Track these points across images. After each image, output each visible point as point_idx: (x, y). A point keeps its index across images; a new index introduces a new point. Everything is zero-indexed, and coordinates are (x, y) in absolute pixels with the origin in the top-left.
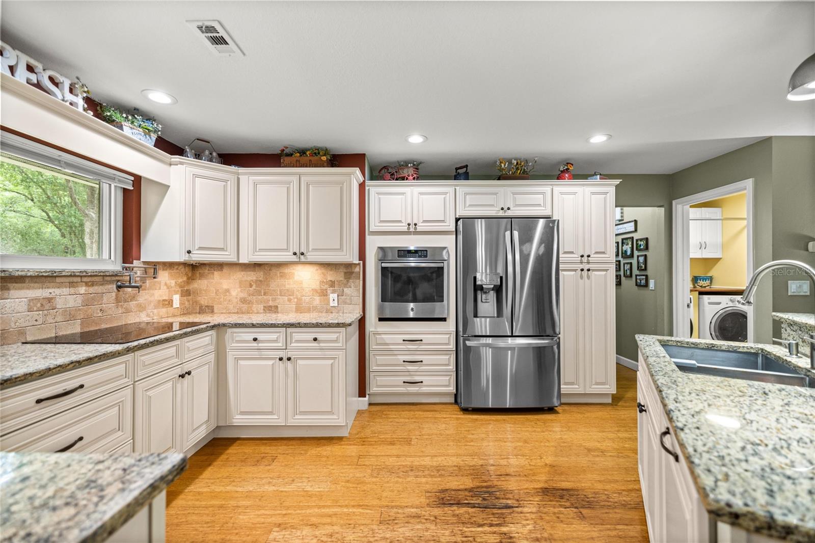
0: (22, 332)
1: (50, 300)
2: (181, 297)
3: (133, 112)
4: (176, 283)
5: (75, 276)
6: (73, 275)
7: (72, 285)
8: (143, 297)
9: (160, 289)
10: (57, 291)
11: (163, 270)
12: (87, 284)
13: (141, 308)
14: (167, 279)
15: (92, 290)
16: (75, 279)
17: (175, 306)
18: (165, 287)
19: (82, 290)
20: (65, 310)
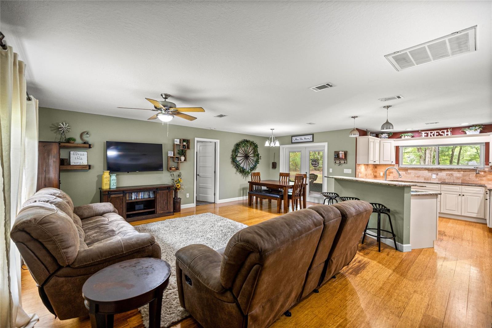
1: (452, 174)
3: (469, 127)
5: (458, 169)
6: (457, 169)
7: (459, 171)
10: (454, 172)
12: (463, 171)
15: (465, 173)
16: (460, 170)
19: (462, 173)
20: (456, 177)
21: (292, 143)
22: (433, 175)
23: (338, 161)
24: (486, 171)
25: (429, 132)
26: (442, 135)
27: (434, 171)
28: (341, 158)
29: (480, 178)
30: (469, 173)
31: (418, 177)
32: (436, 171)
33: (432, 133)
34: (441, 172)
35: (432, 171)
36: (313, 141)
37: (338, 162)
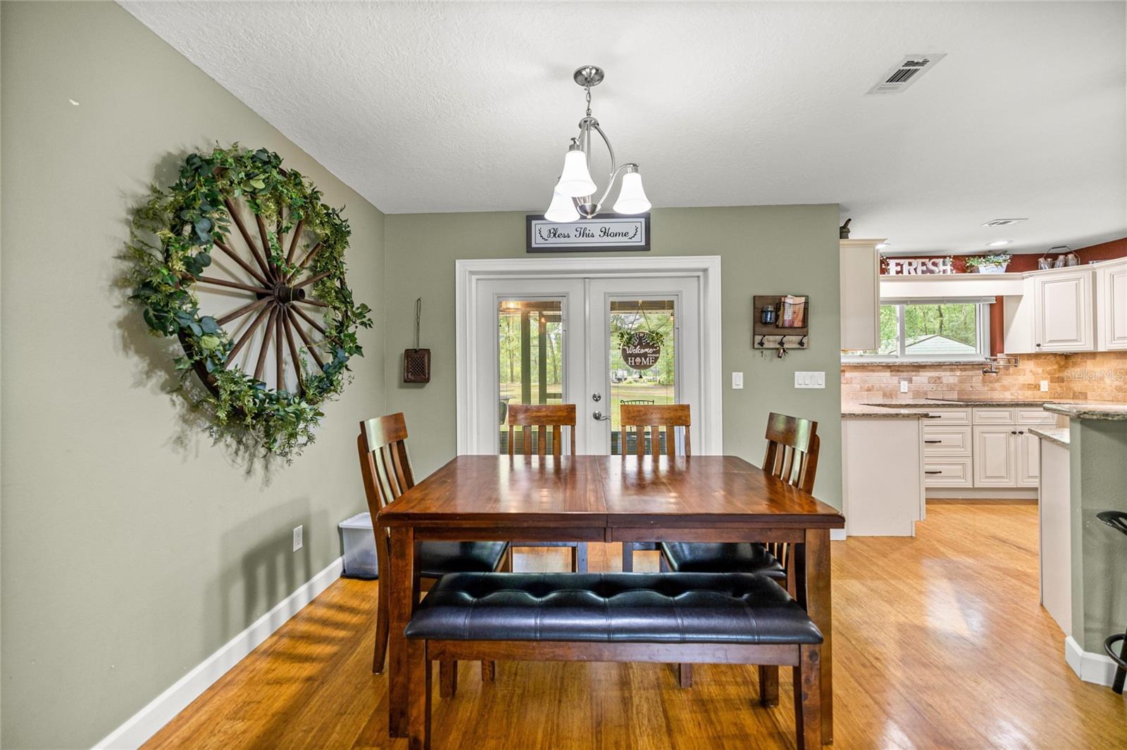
0: (926, 393)
1: (939, 378)
2: (1051, 382)
4: (1043, 370)
5: (953, 365)
6: (951, 364)
7: (952, 370)
8: (1007, 381)
9: (1025, 375)
10: (943, 373)
11: (1028, 360)
12: (961, 370)
13: (1005, 388)
14: (1033, 366)
15: (964, 373)
16: (954, 367)
17: (1042, 389)
18: (1031, 374)
19: (958, 373)
20: (948, 385)
21: (531, 250)
22: (902, 382)
23: (771, 338)
24: (1001, 367)
25: (905, 262)
26: (932, 272)
27: (902, 371)
28: (787, 324)
29: (990, 385)
30: (970, 373)
31: (869, 390)
32: (908, 371)
33: (910, 264)
34: (918, 374)
35: (898, 371)
36: (646, 248)
37: (771, 341)
